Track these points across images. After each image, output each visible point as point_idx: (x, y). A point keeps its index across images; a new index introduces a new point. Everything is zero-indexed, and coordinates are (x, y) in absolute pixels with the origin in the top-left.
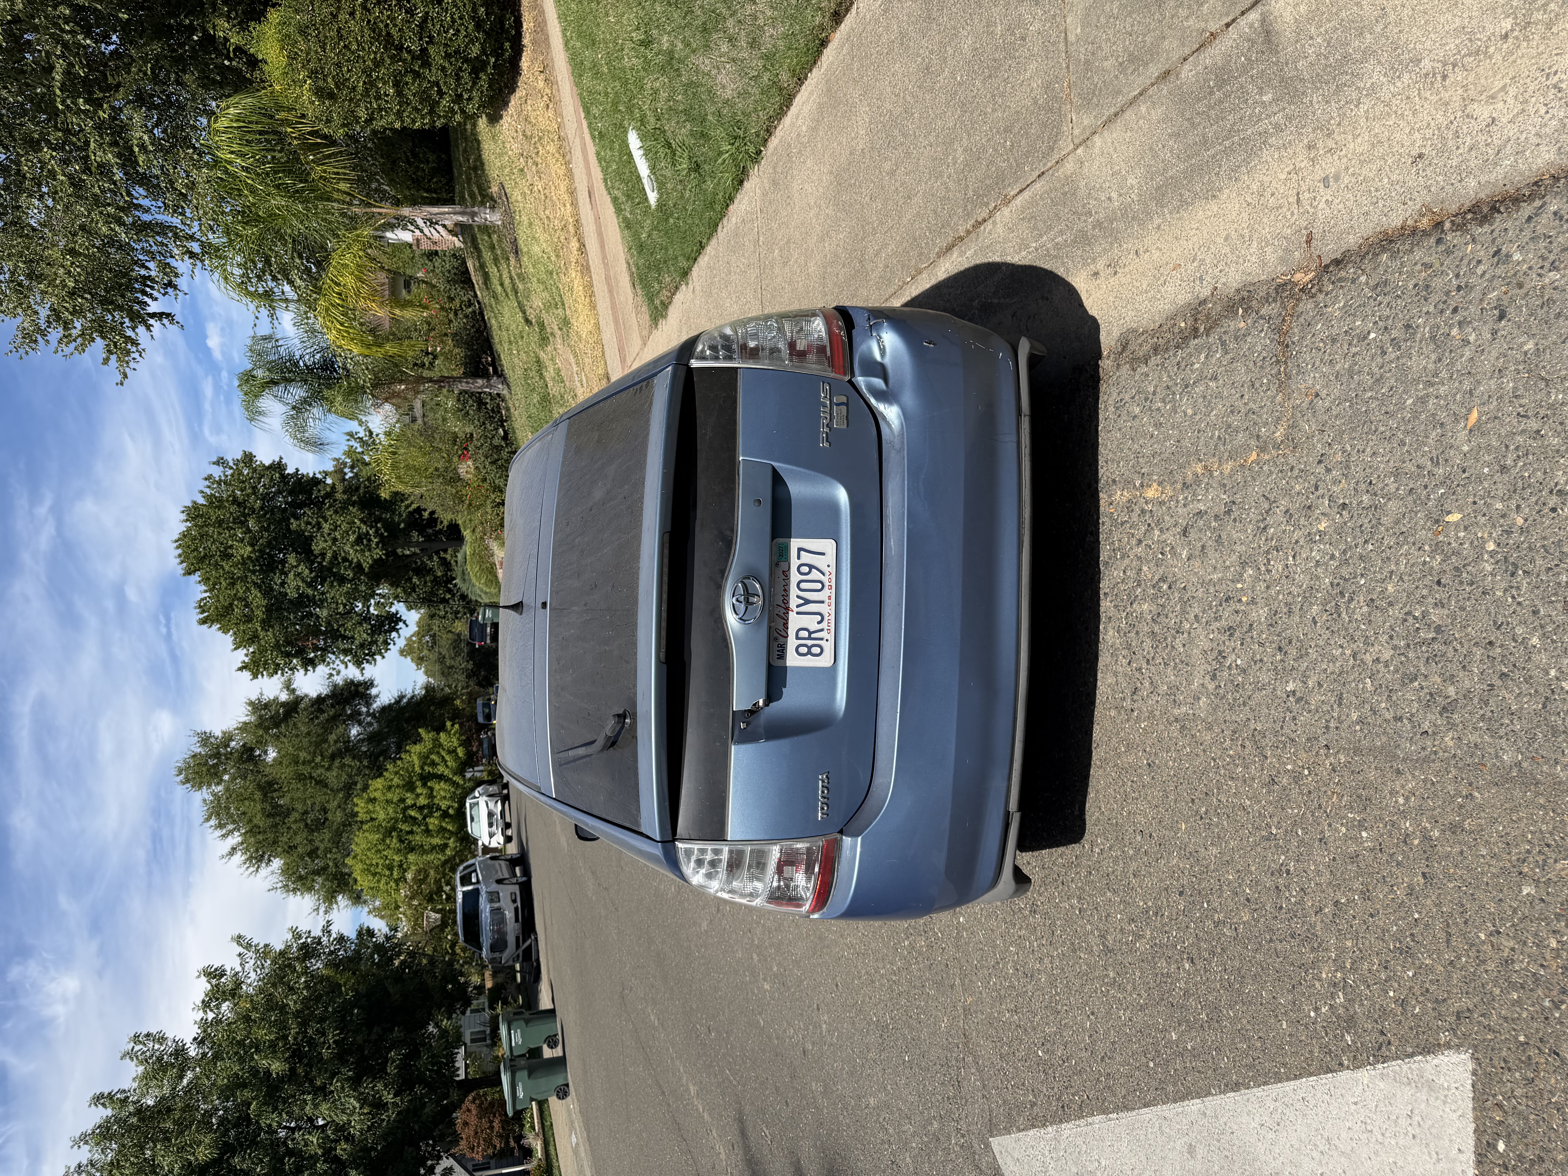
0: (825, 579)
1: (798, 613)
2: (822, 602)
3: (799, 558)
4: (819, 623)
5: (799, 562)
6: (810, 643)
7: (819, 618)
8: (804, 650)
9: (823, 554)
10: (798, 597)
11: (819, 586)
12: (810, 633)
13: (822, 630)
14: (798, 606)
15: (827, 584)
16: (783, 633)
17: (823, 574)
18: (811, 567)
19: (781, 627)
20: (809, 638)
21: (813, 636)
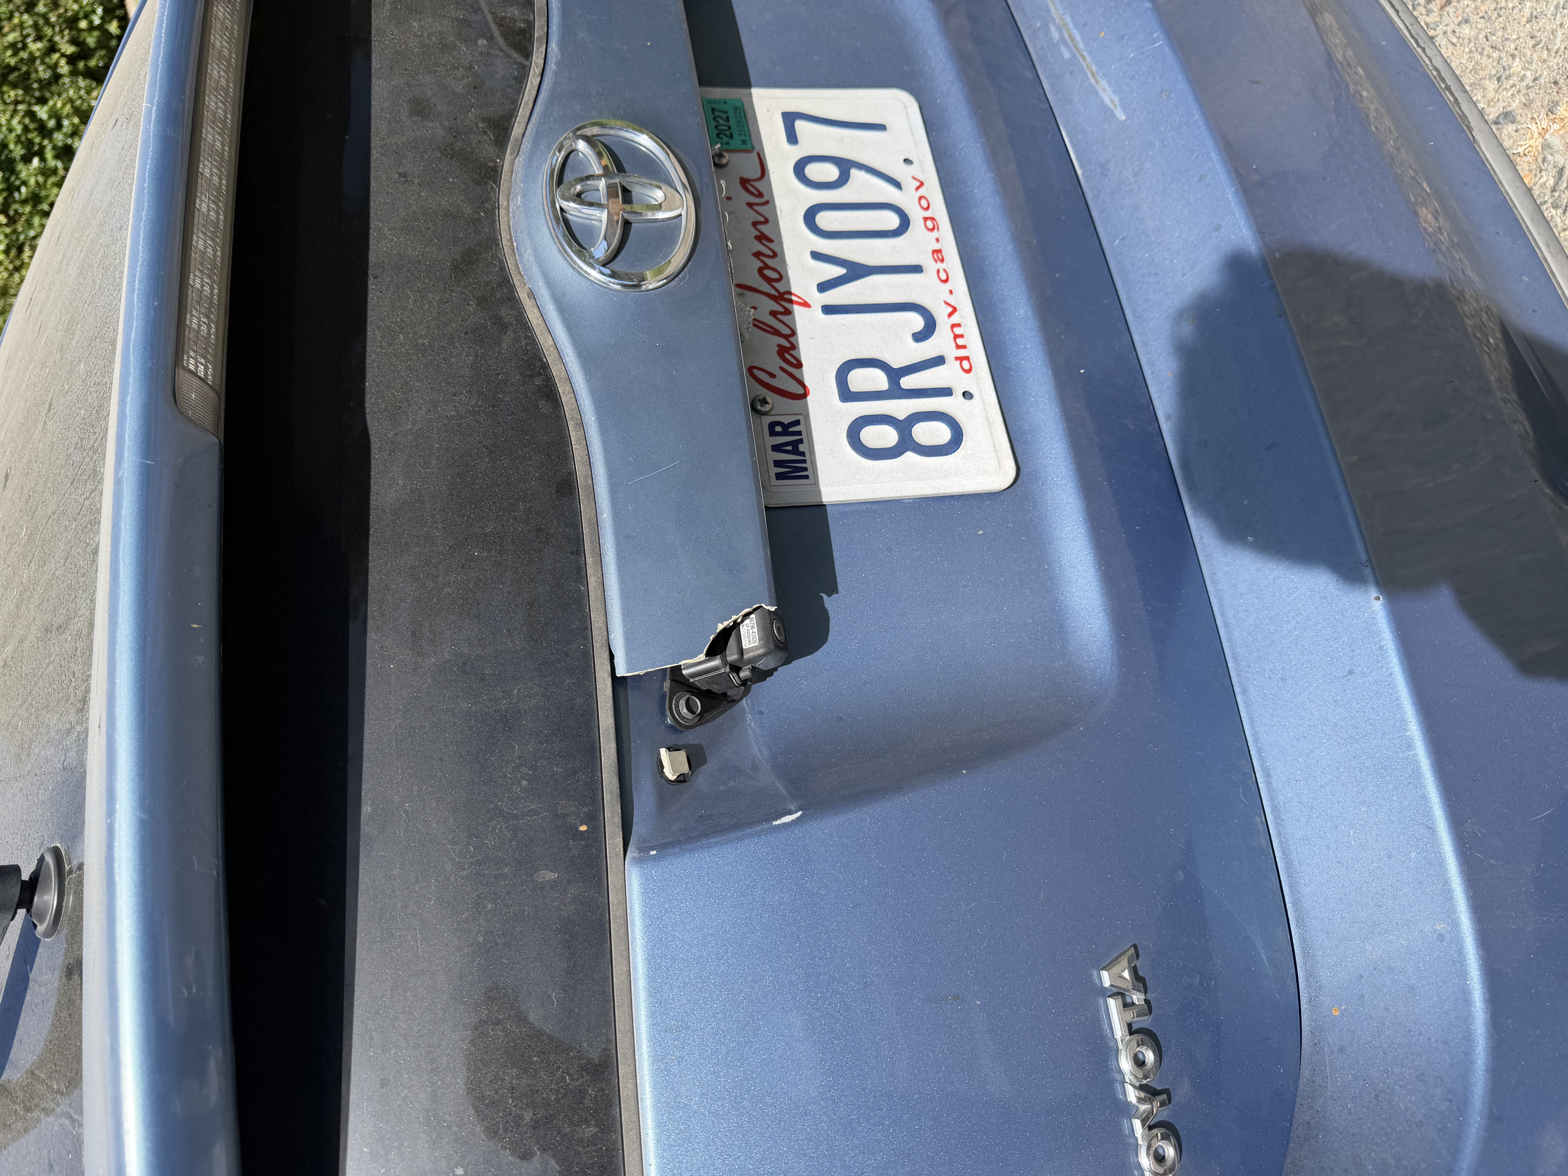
0: (906, 199)
1: (828, 310)
2: (917, 269)
3: (792, 138)
4: (920, 337)
5: (797, 153)
6: (900, 408)
7: (917, 322)
8: (886, 436)
9: (881, 127)
10: (816, 255)
11: (892, 221)
12: (895, 374)
13: (939, 361)
14: (823, 287)
15: (916, 214)
16: (784, 383)
17: (898, 185)
18: (845, 166)
19: (773, 362)
20: (896, 392)
21: (907, 382)
